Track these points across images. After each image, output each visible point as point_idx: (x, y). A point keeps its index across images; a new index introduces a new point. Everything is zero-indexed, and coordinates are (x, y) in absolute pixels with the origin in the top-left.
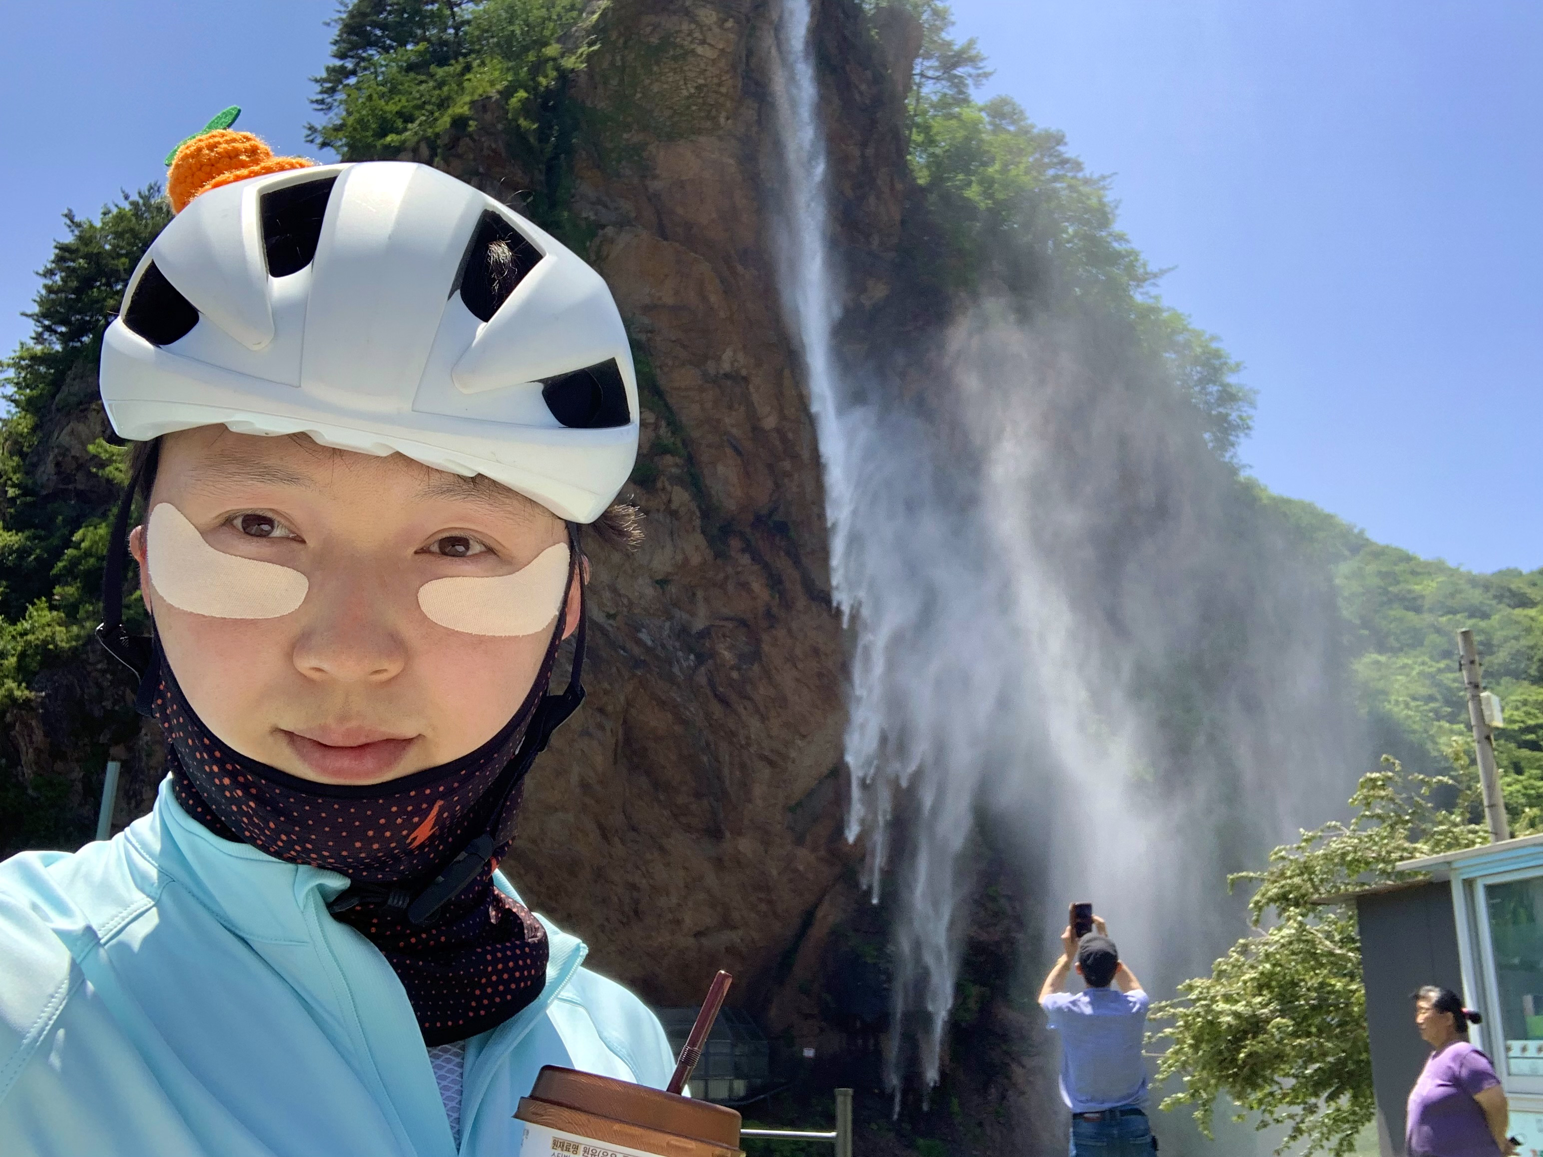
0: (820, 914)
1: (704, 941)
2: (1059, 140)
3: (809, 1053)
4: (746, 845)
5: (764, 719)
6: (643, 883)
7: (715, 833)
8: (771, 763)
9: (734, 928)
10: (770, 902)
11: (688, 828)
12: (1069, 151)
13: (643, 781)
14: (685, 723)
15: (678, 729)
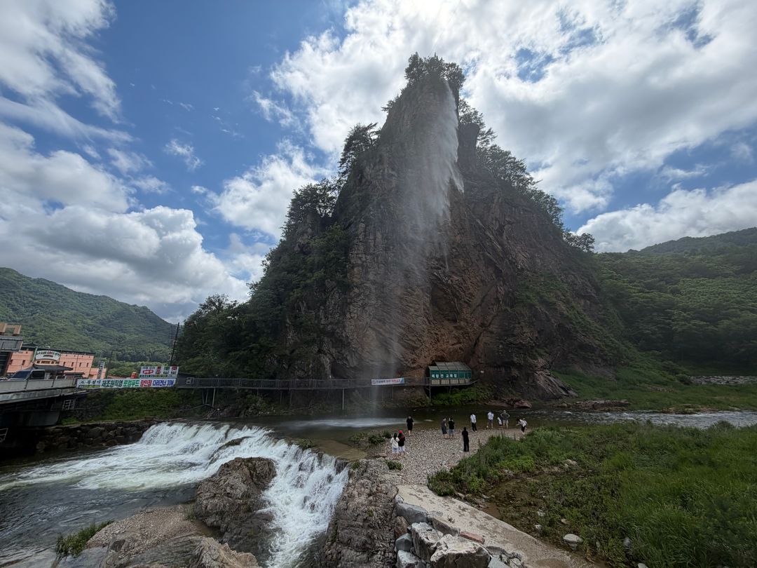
0: (480, 338)
1: (455, 346)
2: (510, 153)
3: (482, 372)
4: (462, 323)
5: (464, 292)
6: (439, 333)
7: (455, 321)
8: (467, 303)
9: (460, 343)
10: (469, 337)
11: (448, 320)
12: (512, 155)
13: (436, 309)
14: (446, 294)
15: (445, 296)
